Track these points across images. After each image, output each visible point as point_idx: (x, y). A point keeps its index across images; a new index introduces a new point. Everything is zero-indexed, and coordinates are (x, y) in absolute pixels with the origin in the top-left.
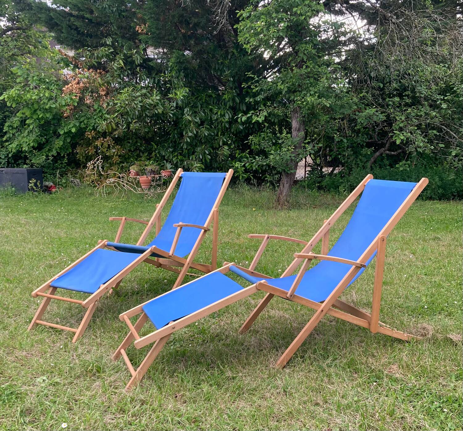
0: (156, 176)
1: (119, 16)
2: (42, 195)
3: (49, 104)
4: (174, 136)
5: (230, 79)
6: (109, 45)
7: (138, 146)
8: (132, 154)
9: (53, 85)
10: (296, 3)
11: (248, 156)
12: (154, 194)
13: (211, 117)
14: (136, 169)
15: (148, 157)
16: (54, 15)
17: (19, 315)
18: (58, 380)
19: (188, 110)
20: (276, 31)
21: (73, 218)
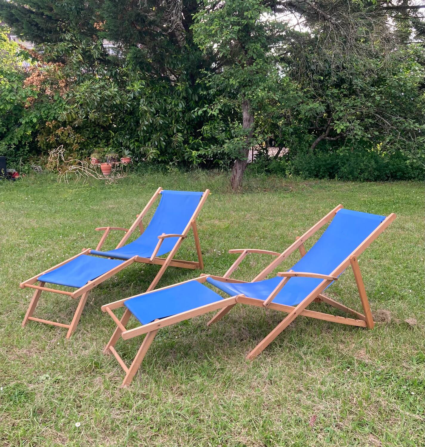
0: (116, 163)
1: (77, 14)
2: (6, 182)
3: (9, 96)
4: (131, 124)
5: (183, 72)
6: (68, 41)
7: (97, 133)
8: (90, 141)
9: (14, 76)
10: (247, 8)
11: (201, 142)
12: (114, 179)
13: (165, 107)
14: (97, 157)
15: (106, 144)
16: (15, 12)
17: (10, 311)
18: (61, 377)
19: (144, 100)
20: (229, 33)
21: (41, 206)
